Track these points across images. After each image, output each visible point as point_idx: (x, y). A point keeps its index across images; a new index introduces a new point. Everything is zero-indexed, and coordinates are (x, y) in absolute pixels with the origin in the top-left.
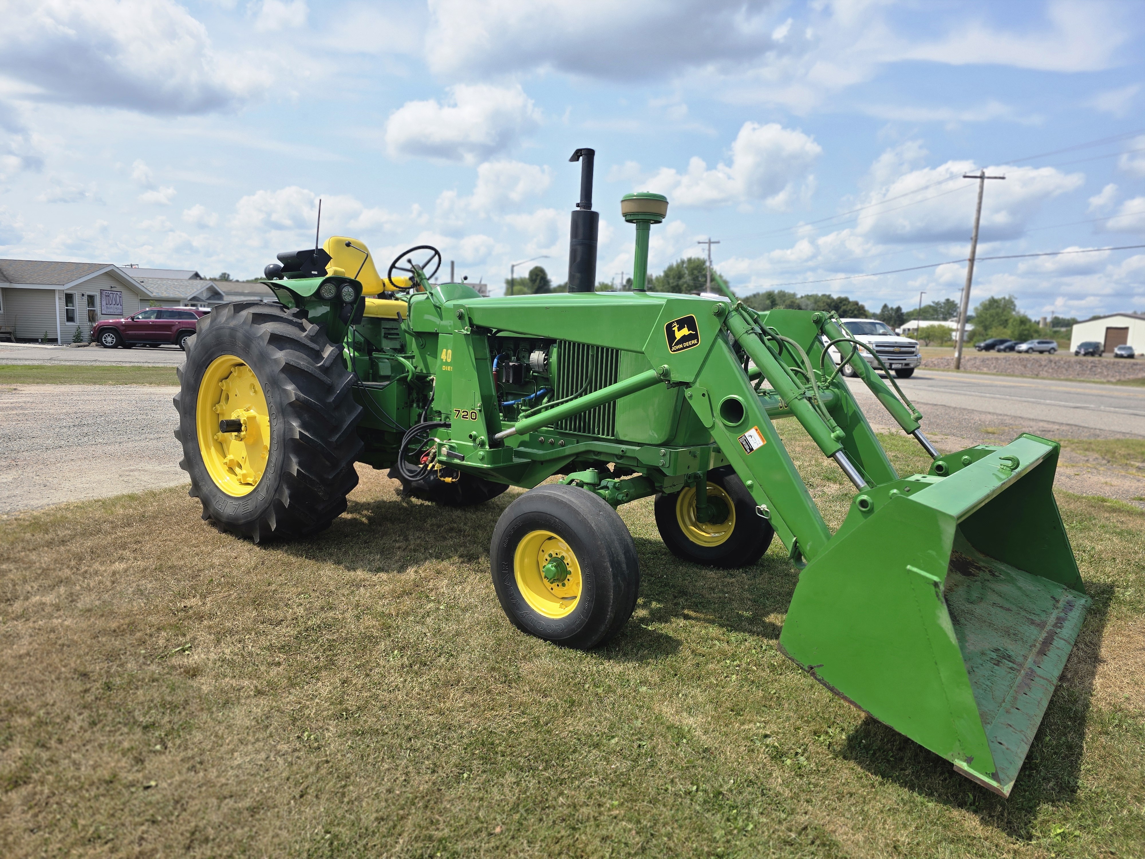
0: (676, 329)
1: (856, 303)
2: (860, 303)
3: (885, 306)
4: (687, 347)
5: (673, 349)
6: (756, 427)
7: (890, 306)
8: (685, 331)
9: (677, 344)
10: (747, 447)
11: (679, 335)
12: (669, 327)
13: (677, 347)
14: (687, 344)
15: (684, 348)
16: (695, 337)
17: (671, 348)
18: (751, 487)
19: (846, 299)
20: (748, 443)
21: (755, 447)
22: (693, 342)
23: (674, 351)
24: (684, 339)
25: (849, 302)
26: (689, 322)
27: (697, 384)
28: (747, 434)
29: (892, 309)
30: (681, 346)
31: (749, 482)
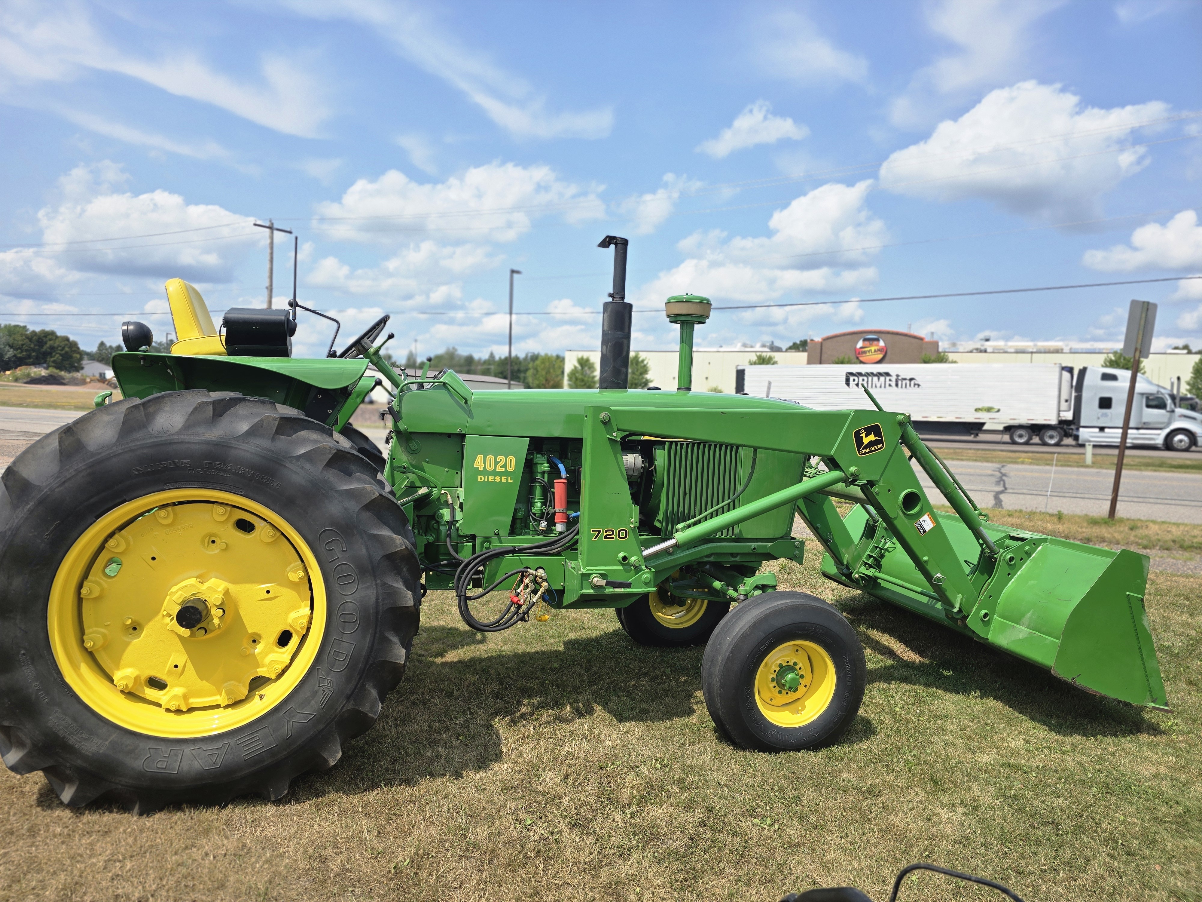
0: (863, 435)
1: (67, 339)
2: (72, 338)
3: (102, 344)
4: (873, 451)
5: (861, 452)
6: (928, 513)
7: (108, 345)
8: (872, 437)
9: (864, 448)
10: (921, 530)
11: (866, 440)
12: (858, 435)
13: (865, 451)
14: (873, 448)
15: (871, 452)
16: (880, 442)
17: (859, 452)
18: (926, 561)
19: (53, 333)
20: (922, 527)
21: (927, 529)
22: (879, 446)
23: (862, 454)
24: (871, 444)
25: (57, 337)
26: (875, 430)
27: (881, 482)
28: (921, 520)
29: (111, 347)
30: (868, 450)
31: (925, 558)
